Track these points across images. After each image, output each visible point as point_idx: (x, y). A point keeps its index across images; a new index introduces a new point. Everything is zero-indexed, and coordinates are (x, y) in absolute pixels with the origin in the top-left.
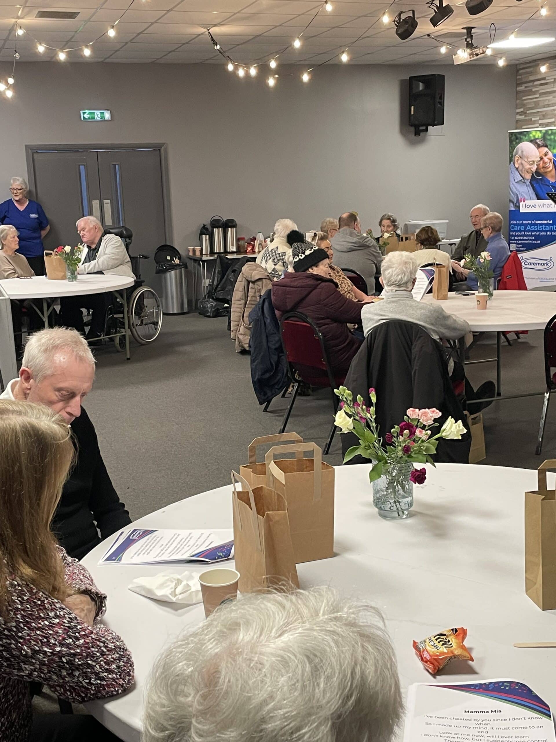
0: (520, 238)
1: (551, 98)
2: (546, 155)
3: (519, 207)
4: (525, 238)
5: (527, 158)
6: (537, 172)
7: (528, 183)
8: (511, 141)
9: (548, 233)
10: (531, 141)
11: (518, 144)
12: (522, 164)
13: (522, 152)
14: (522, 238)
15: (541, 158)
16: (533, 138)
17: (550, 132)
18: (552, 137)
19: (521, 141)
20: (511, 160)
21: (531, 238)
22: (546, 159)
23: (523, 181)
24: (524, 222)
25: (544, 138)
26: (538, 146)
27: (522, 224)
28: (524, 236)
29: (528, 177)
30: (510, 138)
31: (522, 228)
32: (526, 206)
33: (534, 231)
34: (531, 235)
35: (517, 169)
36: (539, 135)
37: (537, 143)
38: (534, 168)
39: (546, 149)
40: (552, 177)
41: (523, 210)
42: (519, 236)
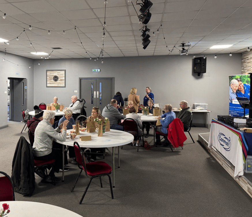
0: (232, 113)
1: (249, 64)
2: (241, 84)
3: (232, 102)
4: (234, 113)
5: (235, 85)
6: (238, 90)
7: (235, 93)
8: (230, 79)
9: (242, 112)
10: (236, 79)
11: (232, 80)
12: (233, 87)
13: (233, 82)
14: (233, 113)
15: (240, 85)
16: (236, 78)
17: (242, 76)
18: (243, 78)
19: (233, 79)
20: (230, 85)
21: (236, 113)
22: (241, 86)
23: (233, 93)
24: (234, 107)
25: (240, 78)
26: (239, 81)
27: (233, 108)
28: (234, 112)
29: (235, 91)
30: (229, 78)
31: (233, 109)
32: (234, 102)
33: (237, 111)
34: (236, 112)
35: (231, 88)
36: (239, 77)
37: (238, 80)
38: (237, 89)
39: (241, 82)
40: (243, 92)
41: (233, 103)
42: (232, 112)
